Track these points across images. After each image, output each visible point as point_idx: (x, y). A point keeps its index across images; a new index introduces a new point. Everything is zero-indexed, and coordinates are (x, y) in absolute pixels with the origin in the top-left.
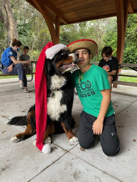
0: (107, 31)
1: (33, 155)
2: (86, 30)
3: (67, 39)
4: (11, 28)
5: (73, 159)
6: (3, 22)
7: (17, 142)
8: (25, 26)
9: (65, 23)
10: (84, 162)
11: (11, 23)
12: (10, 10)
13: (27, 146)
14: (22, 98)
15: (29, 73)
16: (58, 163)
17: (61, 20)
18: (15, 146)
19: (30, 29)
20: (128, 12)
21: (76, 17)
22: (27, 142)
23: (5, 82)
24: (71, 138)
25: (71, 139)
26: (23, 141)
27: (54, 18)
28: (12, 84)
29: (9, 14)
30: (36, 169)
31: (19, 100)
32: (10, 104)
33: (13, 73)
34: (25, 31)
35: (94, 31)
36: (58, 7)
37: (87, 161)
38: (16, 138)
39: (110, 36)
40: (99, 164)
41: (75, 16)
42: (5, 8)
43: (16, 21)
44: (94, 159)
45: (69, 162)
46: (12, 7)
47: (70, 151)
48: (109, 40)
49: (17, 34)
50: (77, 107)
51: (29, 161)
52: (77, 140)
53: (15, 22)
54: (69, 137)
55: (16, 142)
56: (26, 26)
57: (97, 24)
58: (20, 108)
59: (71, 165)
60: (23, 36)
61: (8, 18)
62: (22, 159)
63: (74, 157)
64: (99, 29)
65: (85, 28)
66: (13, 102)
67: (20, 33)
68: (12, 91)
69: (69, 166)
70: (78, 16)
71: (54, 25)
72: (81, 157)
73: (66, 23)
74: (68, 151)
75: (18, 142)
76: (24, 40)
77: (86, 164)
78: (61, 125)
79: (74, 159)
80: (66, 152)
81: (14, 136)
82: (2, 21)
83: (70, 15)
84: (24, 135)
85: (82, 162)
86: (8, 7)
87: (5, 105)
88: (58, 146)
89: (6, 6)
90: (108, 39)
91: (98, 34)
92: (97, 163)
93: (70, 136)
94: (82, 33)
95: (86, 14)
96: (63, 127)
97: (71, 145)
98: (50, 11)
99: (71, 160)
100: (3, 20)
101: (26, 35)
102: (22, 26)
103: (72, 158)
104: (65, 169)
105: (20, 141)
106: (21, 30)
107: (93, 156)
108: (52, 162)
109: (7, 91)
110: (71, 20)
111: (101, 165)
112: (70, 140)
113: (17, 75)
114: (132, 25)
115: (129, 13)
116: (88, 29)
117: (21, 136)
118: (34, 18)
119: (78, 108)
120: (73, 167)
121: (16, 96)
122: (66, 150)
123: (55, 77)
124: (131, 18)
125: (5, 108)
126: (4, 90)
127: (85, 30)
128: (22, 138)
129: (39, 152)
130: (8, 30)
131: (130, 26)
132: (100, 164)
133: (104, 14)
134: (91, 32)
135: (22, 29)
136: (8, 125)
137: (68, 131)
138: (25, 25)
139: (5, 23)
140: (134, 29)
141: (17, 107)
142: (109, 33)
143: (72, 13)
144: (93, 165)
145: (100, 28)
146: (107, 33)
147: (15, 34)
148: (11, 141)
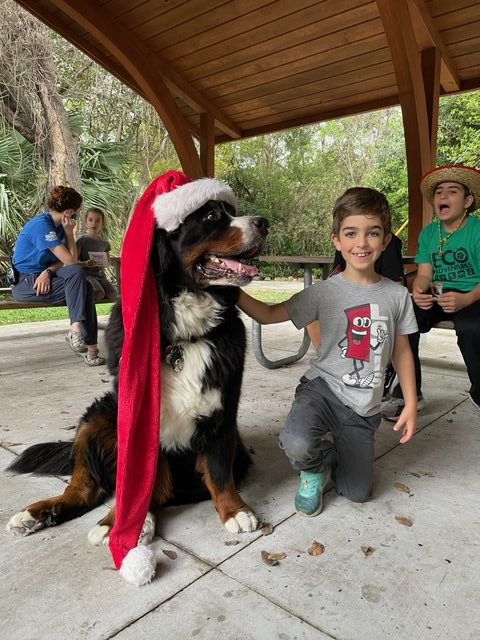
0: (381, 160)
1: (83, 580)
2: (311, 161)
3: (247, 190)
4: (59, 157)
5: (229, 594)
6: (32, 141)
7: (31, 534)
8: (105, 152)
9: (233, 134)
10: (273, 607)
11: (59, 141)
12: (56, 101)
13: (64, 547)
14: (75, 384)
15: (105, 298)
16: (172, 608)
17: (220, 127)
18: (21, 547)
19: (122, 160)
20: (441, 87)
21: (267, 113)
22: (67, 534)
23: (26, 333)
24: (230, 514)
25: (231, 520)
26: (53, 529)
27: (197, 120)
28: (48, 340)
29: (53, 115)
30: (85, 629)
31: (64, 389)
32: (31, 404)
33: (50, 299)
34: (104, 167)
35: (336, 161)
36: (208, 83)
37: (284, 602)
38: (27, 516)
39: (391, 176)
40: (328, 614)
41: (265, 111)
42: (39, 94)
43: (74, 136)
44: (310, 595)
45: (212, 607)
46: (62, 91)
47: (221, 567)
48: (389, 188)
49: (78, 176)
50: (268, 411)
51: (64, 600)
52: (254, 526)
53: (70, 139)
54: (223, 513)
55: (28, 531)
56: (110, 151)
57: (345, 140)
58: (62, 416)
59: (221, 618)
60: (97, 181)
61: (47, 128)
62: (38, 593)
63: (234, 586)
64: (354, 157)
65: (306, 155)
66: (42, 398)
67: (88, 174)
68: (45, 360)
69: (213, 623)
70: (274, 111)
71: (197, 143)
72: (262, 586)
73: (238, 136)
74: (214, 567)
75: (37, 531)
76: (101, 196)
77: (279, 615)
78: (198, 468)
79: (234, 594)
80: (207, 568)
81: (24, 510)
82: (29, 136)
83: (250, 109)
84: (59, 507)
85: (263, 606)
86: (50, 93)
87: (14, 405)
88: (180, 547)
89: (44, 89)
90: (384, 184)
91: (351, 170)
92: (323, 608)
93: (226, 508)
94: (296, 169)
95: (301, 104)
96: (203, 475)
97: (227, 544)
98: (181, 97)
99: (224, 598)
100: (33, 132)
101: (108, 180)
102: (96, 150)
103: (229, 590)
104: (196, 633)
105: (44, 527)
106: (91, 162)
107: (310, 585)
108: (150, 606)
109: (28, 363)
110: (253, 125)
111: (338, 617)
112: (227, 524)
113: (64, 304)
114: (466, 136)
115: (443, 92)
116: (314, 158)
117: (47, 511)
118: (137, 126)
119: (269, 415)
120: (228, 624)
121: (56, 376)
122: (206, 563)
123: (183, 301)
124: (461, 113)
125: (11, 417)
126: (20, 358)
127: (307, 158)
128: (50, 519)
129: (104, 569)
130: (47, 166)
131: (459, 141)
132: (332, 614)
133: (360, 98)
134: (327, 164)
135: (96, 159)
136: (10, 473)
137: (220, 489)
138: (105, 149)
139: (39, 141)
140: (472, 147)
141: (54, 412)
142: (388, 166)
143: (256, 103)
144: (305, 617)
145: (357, 152)
146: (380, 167)
147: (71, 176)
148: (8, 528)
